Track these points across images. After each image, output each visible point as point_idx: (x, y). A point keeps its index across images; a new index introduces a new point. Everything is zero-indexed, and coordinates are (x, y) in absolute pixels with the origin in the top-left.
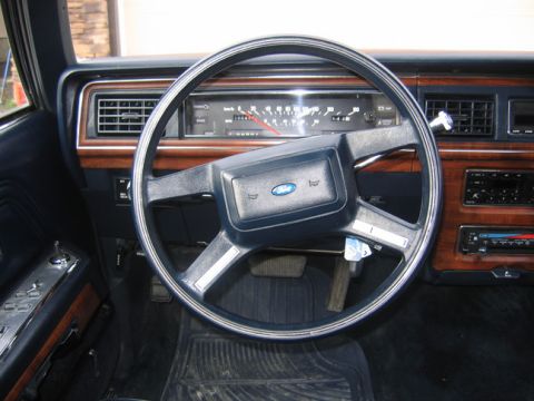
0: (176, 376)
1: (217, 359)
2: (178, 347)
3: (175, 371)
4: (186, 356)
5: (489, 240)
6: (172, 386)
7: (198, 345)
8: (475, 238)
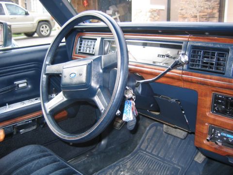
0: (121, 163)
1: (142, 163)
2: (132, 153)
3: (122, 161)
4: (132, 158)
5: (228, 138)
6: (115, 166)
7: (139, 155)
8: (219, 135)
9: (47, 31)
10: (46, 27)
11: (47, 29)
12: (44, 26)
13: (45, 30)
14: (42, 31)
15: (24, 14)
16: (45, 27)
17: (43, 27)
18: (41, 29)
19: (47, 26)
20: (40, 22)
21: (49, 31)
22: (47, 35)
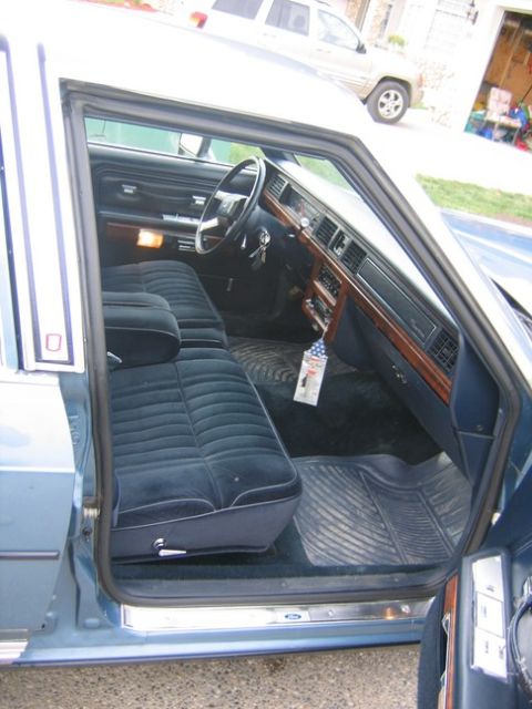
9: (397, 107)
10: (396, 98)
11: (397, 103)
12: (392, 93)
13: (390, 103)
14: (383, 105)
15: (356, 47)
16: (392, 97)
17: (388, 96)
18: (382, 99)
19: (399, 94)
20: (384, 79)
21: (400, 110)
22: (390, 117)
